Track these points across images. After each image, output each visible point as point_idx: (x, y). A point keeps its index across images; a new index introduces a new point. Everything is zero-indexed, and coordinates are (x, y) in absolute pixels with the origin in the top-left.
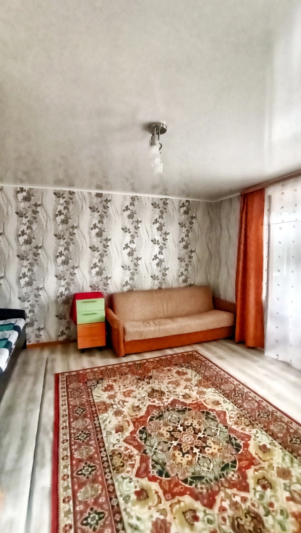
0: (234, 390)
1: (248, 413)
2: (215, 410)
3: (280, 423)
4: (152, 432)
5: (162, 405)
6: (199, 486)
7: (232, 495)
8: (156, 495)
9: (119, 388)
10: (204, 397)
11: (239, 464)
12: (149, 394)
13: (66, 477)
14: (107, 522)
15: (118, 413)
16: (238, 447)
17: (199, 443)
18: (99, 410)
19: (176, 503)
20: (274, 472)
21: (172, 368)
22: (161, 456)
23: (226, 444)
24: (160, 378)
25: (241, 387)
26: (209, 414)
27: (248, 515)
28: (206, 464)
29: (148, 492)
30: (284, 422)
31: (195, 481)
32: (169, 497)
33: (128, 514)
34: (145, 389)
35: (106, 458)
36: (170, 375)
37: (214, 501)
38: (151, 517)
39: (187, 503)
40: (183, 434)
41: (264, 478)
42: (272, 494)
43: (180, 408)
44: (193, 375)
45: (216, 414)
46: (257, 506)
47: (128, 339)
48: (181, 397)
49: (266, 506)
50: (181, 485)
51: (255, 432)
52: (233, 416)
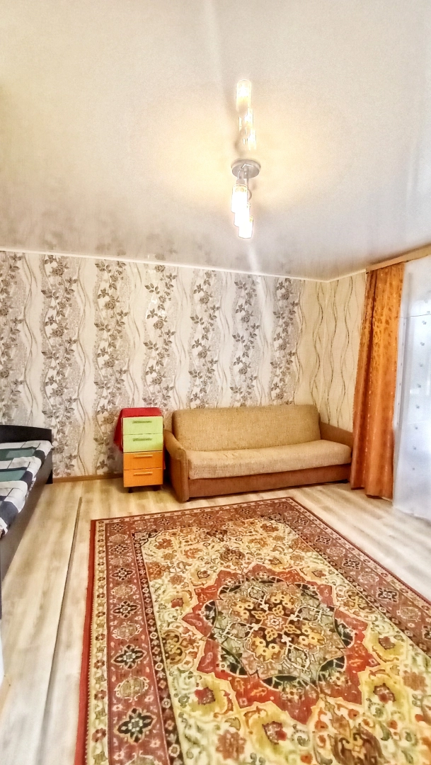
0: (346, 556)
1: (364, 590)
2: (316, 584)
3: (410, 608)
4: (224, 608)
5: (239, 572)
6: (288, 690)
7: (336, 706)
8: (226, 697)
9: (179, 545)
10: (301, 563)
11: (348, 662)
12: (221, 555)
13: (100, 664)
14: (155, 732)
15: (176, 580)
16: (347, 639)
17: (291, 629)
18: (150, 574)
19: (254, 712)
20: (400, 678)
21: (256, 521)
22: (234, 644)
23: (329, 633)
24: (238, 534)
25: (356, 552)
26: (308, 589)
27: (357, 736)
28: (299, 660)
29: (214, 693)
30: (417, 607)
31: (282, 682)
32: (243, 702)
33: (185, 721)
34: (216, 548)
35: (158, 641)
36: (252, 530)
37: (309, 712)
38: (218, 728)
39: (269, 713)
40: (269, 614)
41: (384, 685)
42: (394, 709)
43: (265, 577)
44: (287, 532)
45: (318, 588)
46: (372, 725)
47: (195, 475)
48: (267, 562)
49: (385, 724)
50: (262, 686)
51: (374, 619)
52: (342, 593)
